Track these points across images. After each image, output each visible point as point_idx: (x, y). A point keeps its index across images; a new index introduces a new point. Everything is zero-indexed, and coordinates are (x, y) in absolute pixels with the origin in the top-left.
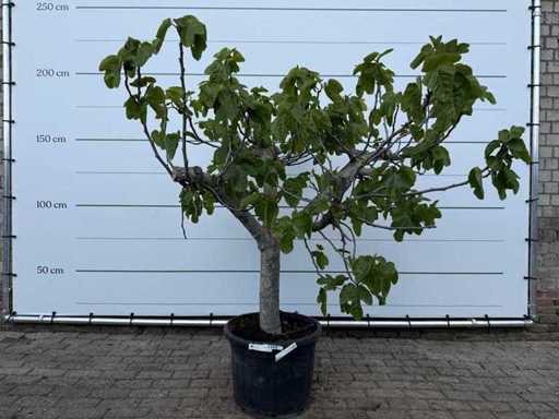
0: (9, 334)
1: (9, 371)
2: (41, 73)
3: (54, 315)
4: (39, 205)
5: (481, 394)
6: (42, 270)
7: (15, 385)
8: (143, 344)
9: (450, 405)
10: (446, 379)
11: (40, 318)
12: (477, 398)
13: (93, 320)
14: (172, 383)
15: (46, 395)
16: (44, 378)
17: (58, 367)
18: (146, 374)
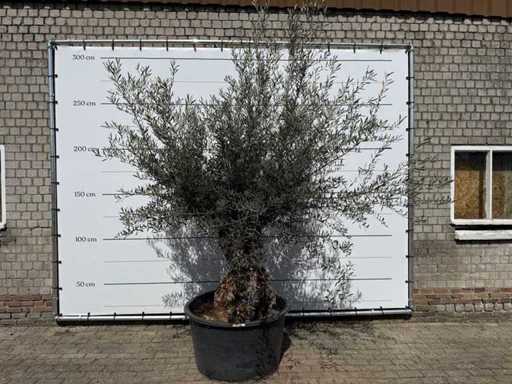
1: (72, 356)
2: (77, 149)
3: (89, 315)
4: (77, 240)
6: (80, 284)
7: (80, 366)
8: (153, 333)
9: (347, 368)
11: (79, 318)
12: (365, 363)
13: (117, 317)
14: (178, 360)
15: (102, 371)
16: (96, 360)
17: (101, 352)
18: (160, 355)
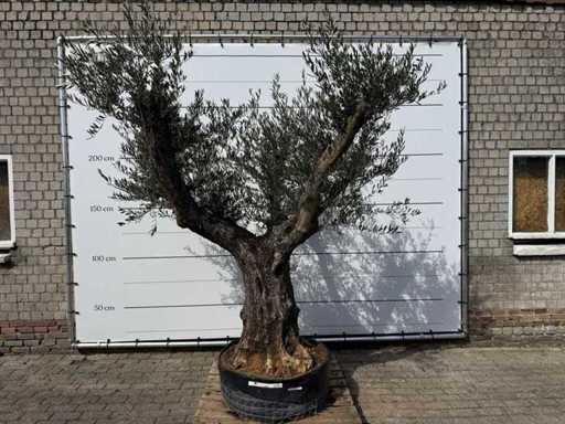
0: (74, 357)
1: (91, 387)
2: (92, 158)
3: (109, 341)
4: (94, 259)
5: (417, 390)
6: (98, 308)
7: (99, 397)
8: (179, 361)
10: (396, 380)
11: (97, 345)
12: (414, 392)
13: (139, 344)
16: (117, 391)
17: (123, 382)
18: (187, 385)
